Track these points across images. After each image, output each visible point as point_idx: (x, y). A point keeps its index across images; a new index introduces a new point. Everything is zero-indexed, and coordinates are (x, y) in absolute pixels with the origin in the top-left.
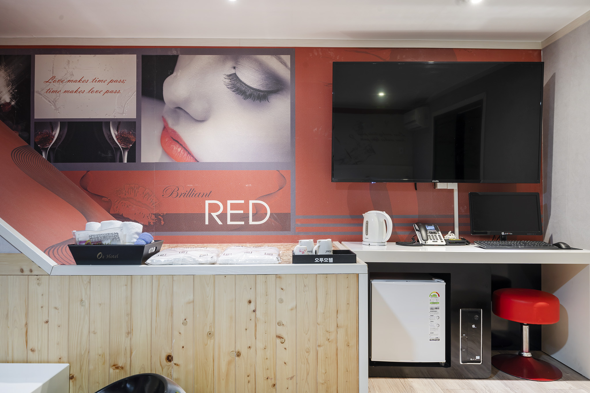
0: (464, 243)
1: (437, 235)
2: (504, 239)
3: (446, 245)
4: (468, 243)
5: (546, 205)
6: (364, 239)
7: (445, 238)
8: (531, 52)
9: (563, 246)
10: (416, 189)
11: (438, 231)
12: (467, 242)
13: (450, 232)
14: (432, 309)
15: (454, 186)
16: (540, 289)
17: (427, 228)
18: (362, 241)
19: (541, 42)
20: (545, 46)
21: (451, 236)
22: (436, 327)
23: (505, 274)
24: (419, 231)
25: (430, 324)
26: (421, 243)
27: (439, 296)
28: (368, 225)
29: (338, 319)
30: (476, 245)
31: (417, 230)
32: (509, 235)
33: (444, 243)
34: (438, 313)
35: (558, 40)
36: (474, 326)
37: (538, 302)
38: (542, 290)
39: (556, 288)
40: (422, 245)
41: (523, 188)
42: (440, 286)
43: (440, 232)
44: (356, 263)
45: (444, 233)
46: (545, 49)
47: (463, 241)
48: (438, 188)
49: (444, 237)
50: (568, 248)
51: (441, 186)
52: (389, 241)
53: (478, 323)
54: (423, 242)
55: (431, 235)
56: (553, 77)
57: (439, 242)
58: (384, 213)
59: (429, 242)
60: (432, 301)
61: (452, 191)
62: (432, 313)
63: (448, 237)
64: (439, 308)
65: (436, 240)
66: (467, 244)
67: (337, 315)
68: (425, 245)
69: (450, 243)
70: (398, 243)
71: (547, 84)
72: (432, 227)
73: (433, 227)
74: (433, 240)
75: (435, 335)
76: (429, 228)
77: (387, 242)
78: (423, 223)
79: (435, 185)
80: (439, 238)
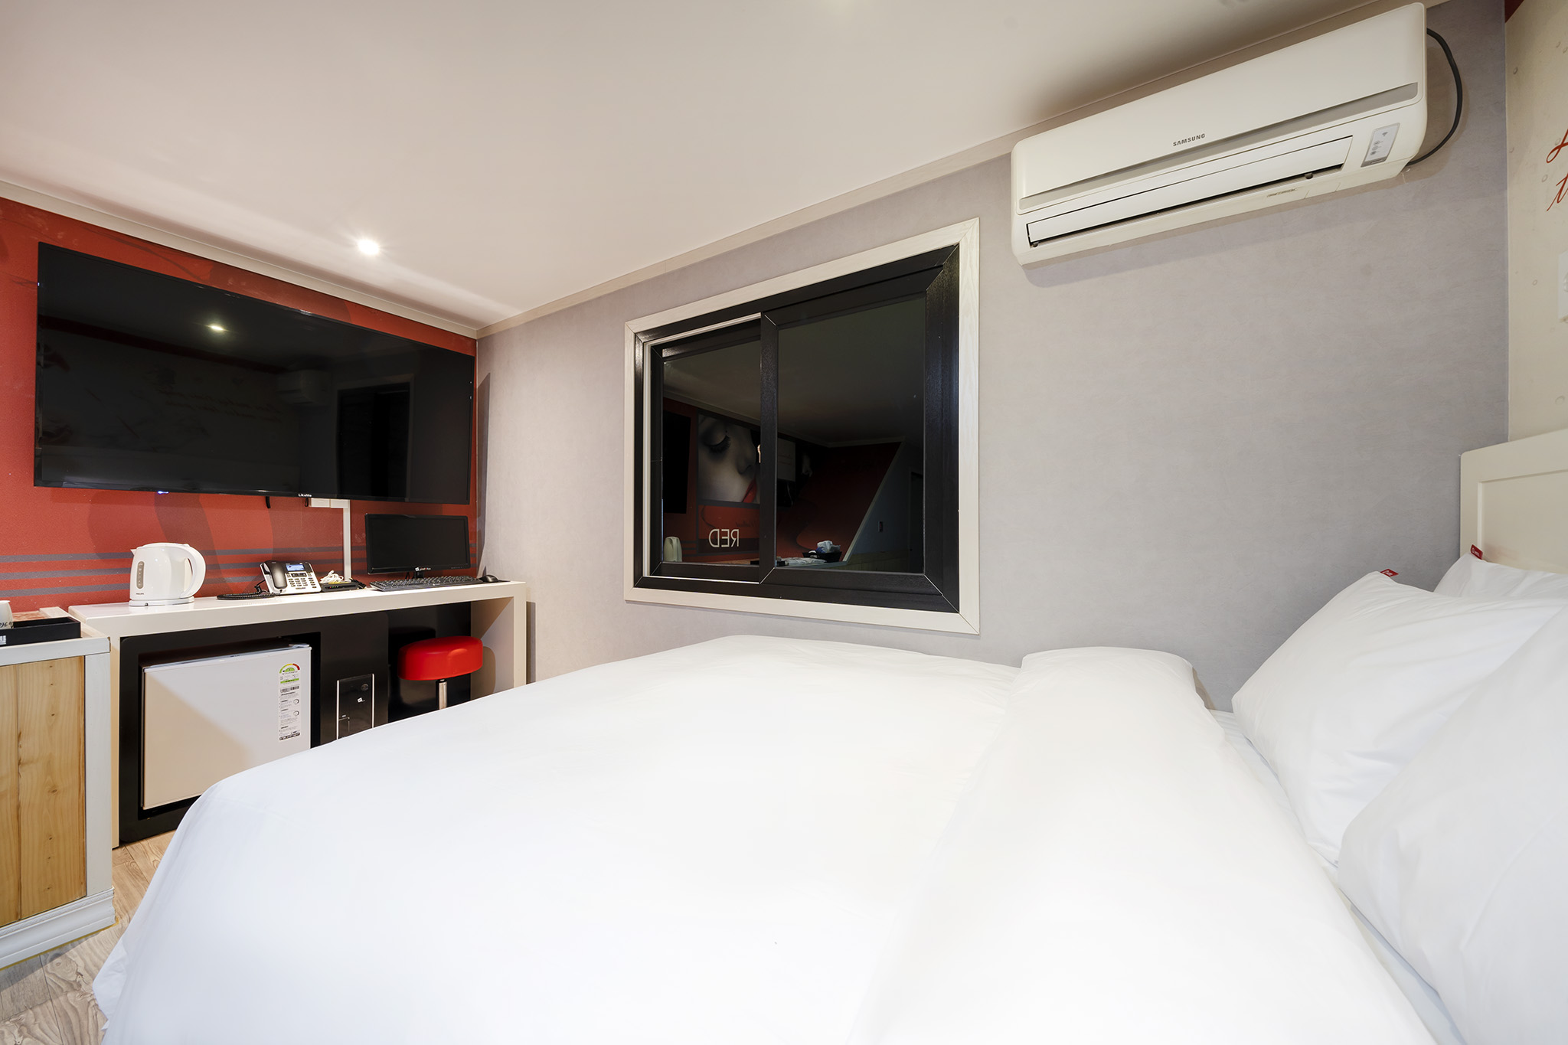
0: (354, 586)
1: (307, 578)
2: (421, 575)
3: (321, 592)
4: (362, 586)
5: (480, 531)
6: (132, 596)
7: (321, 582)
8: (463, 339)
9: (490, 579)
10: (268, 506)
11: (309, 571)
12: (361, 584)
13: (333, 571)
14: (284, 690)
15: (344, 504)
16: (469, 634)
17: (289, 569)
18: (128, 599)
19: (475, 329)
20: (480, 337)
21: (332, 578)
22: (293, 717)
23: (432, 623)
24: (271, 573)
25: (280, 715)
26: (271, 591)
27: (299, 669)
28: (143, 569)
29: (20, 750)
30: (374, 588)
31: (266, 573)
32: (426, 570)
33: (319, 589)
34: (297, 694)
35: (493, 335)
36: (360, 700)
37: (453, 650)
38: (472, 636)
39: (482, 632)
40: (273, 595)
41: (450, 510)
42: (302, 654)
43: (313, 574)
44: (80, 637)
45: (320, 574)
46: (481, 340)
47: (354, 583)
48: (313, 506)
49: (319, 581)
50: (496, 581)
51: (316, 503)
52: (199, 594)
53: (367, 696)
54: (277, 591)
55: (294, 578)
56: (488, 377)
57: (309, 589)
58: (187, 547)
59: (289, 589)
60: (285, 679)
61: (341, 511)
62: (285, 698)
63: (324, 580)
64: (298, 687)
65: (303, 587)
66: (360, 588)
67: (18, 741)
68: (280, 595)
69: (328, 588)
70: (221, 597)
71: (482, 385)
72: (300, 567)
73: (302, 567)
74: (296, 587)
75: (290, 729)
76: (291, 568)
77: (196, 596)
78: (280, 562)
79: (307, 501)
80: (311, 581)
